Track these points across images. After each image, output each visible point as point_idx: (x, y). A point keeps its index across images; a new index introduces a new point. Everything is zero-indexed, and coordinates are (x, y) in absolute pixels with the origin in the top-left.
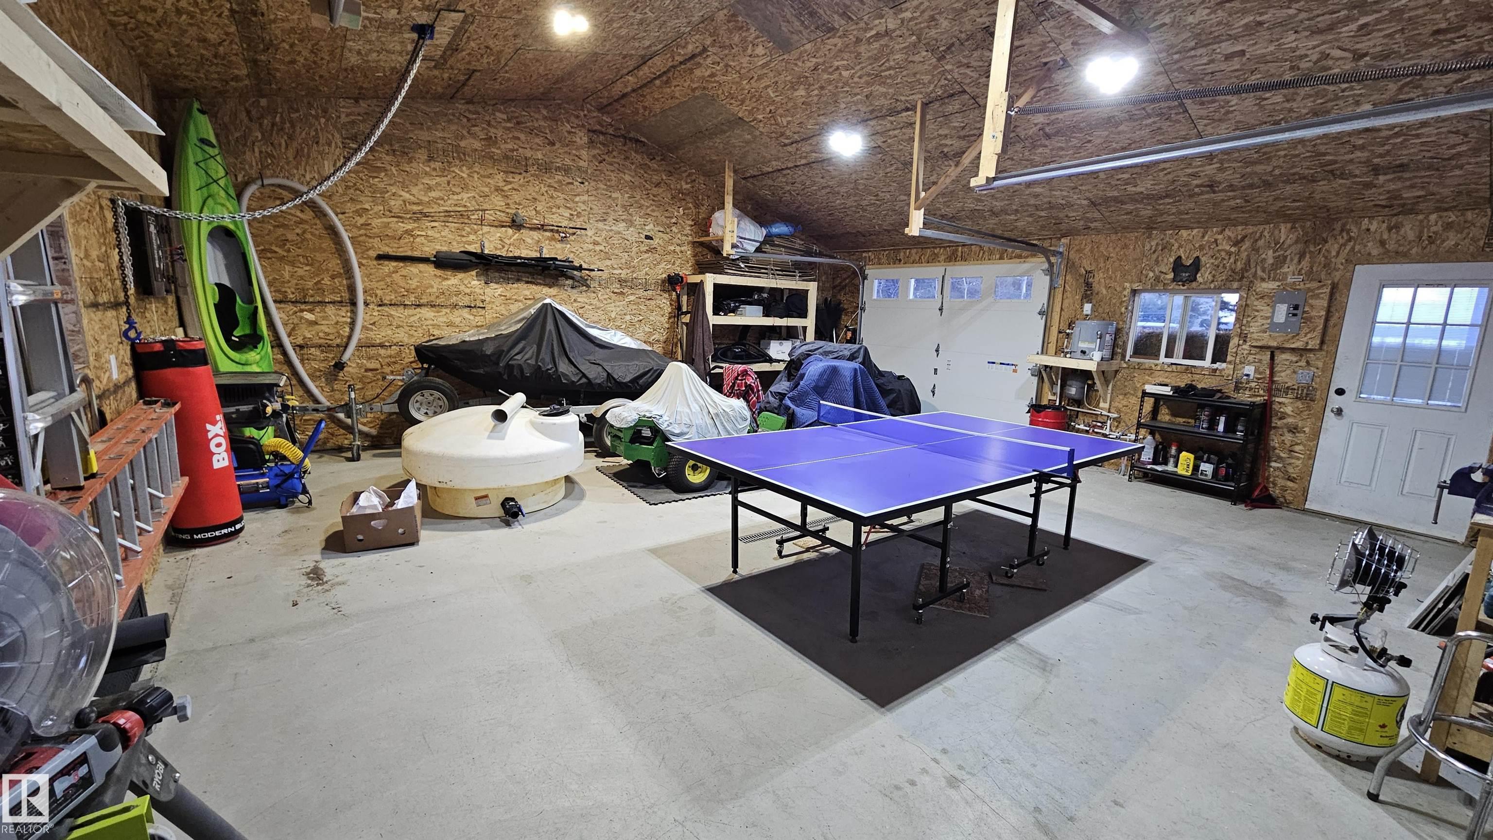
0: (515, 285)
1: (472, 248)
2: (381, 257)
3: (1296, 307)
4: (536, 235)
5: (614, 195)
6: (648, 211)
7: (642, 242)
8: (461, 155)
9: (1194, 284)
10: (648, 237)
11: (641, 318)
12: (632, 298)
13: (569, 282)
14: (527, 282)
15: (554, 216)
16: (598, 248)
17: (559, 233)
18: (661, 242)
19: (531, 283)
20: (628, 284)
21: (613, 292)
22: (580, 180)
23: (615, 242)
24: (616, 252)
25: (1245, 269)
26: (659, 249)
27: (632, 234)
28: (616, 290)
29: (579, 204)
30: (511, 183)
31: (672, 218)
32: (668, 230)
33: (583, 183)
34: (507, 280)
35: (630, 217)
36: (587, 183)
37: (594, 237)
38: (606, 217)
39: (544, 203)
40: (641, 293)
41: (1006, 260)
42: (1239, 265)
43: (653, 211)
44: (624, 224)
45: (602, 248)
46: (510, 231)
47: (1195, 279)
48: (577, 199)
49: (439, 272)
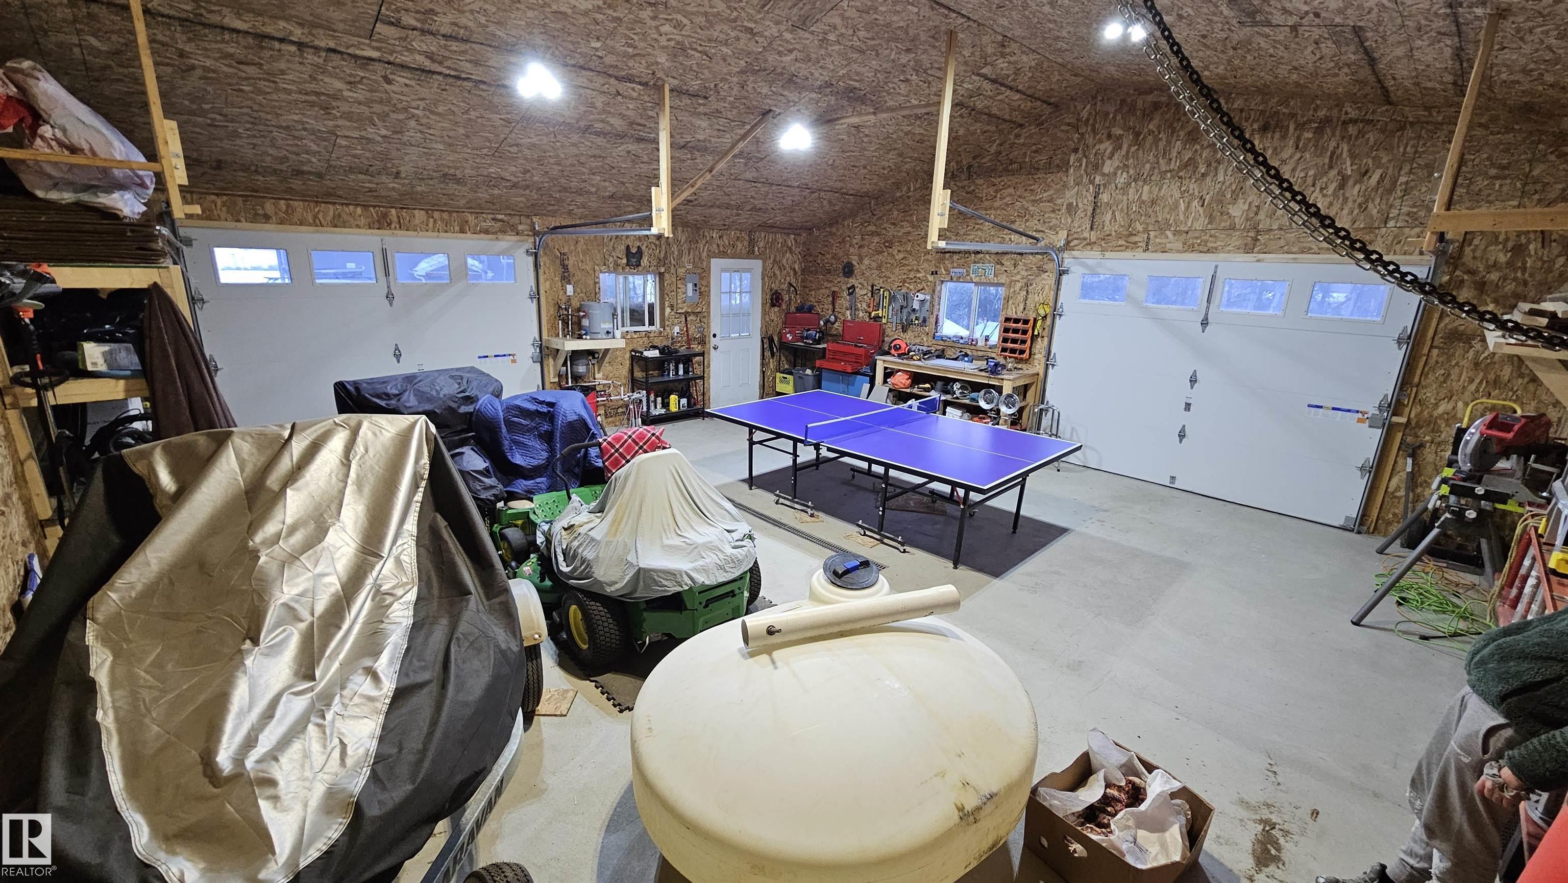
3: (696, 285)
9: (640, 268)
25: (665, 258)
41: (469, 235)
42: (662, 255)
47: (640, 265)
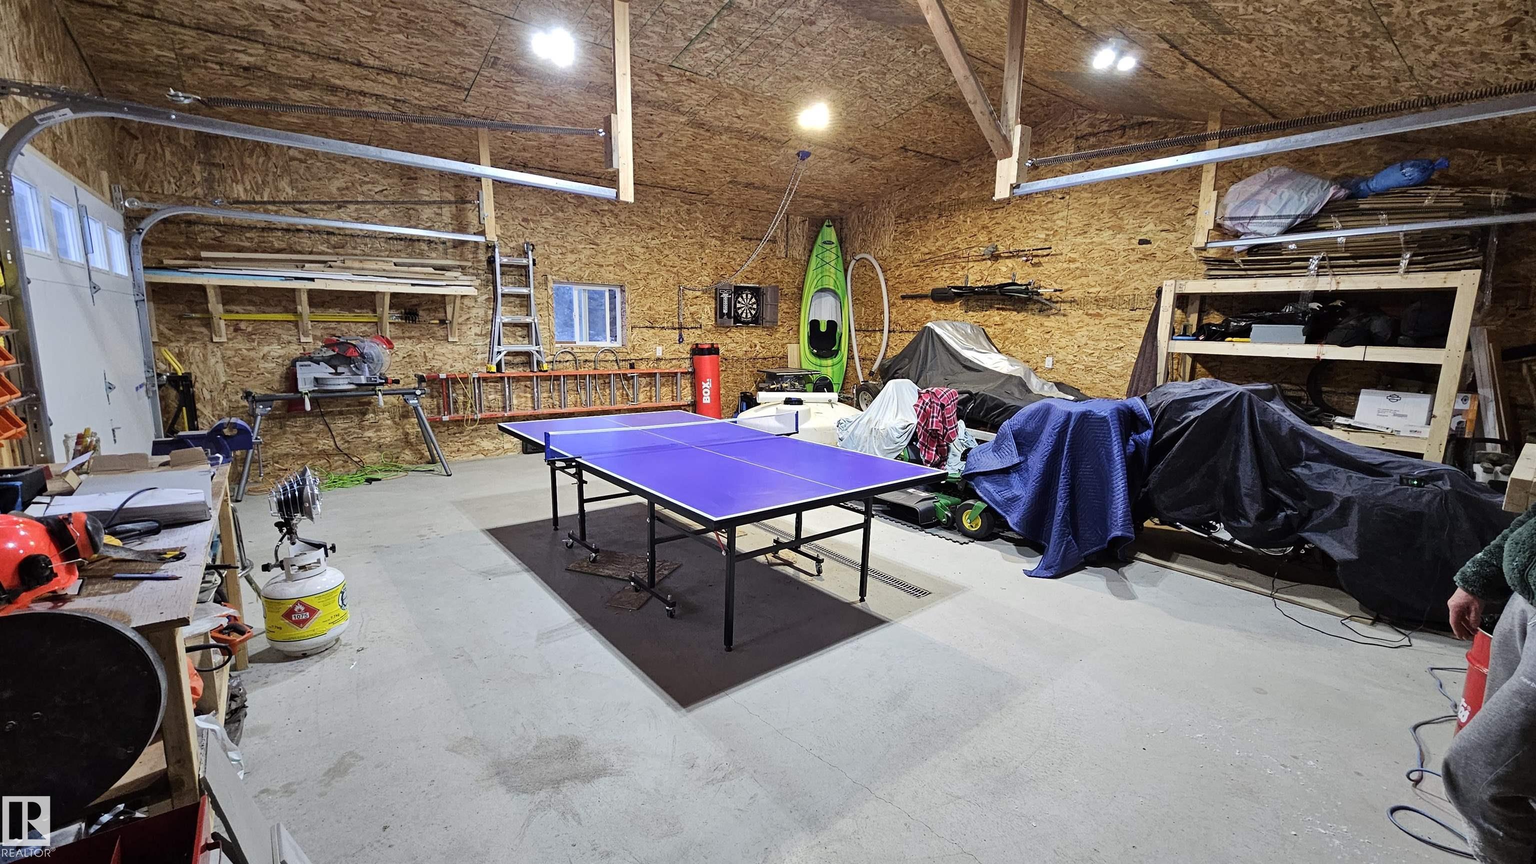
0: (988, 313)
1: (958, 283)
2: (903, 297)
4: (1009, 263)
5: (1100, 201)
6: (1149, 208)
7: (1133, 250)
8: (960, 205)
10: (1142, 242)
11: (1122, 344)
12: (1109, 320)
13: (1038, 306)
14: (998, 309)
15: (1030, 241)
16: (1072, 266)
17: (1033, 258)
18: (1162, 245)
19: (1003, 309)
20: (1108, 303)
21: (1087, 314)
22: (1060, 196)
23: (1095, 255)
24: (1095, 267)
26: (1159, 254)
27: (1120, 242)
28: (1090, 312)
29: (1058, 222)
30: (994, 218)
31: (1187, 208)
32: (1178, 226)
33: (1063, 198)
34: (982, 309)
35: (1120, 222)
36: (1068, 197)
37: (1069, 254)
38: (1086, 229)
39: (1021, 230)
40: (1126, 313)
43: (1157, 205)
44: (1111, 232)
45: (1078, 265)
46: (989, 263)
48: (1055, 217)
49: (935, 305)
